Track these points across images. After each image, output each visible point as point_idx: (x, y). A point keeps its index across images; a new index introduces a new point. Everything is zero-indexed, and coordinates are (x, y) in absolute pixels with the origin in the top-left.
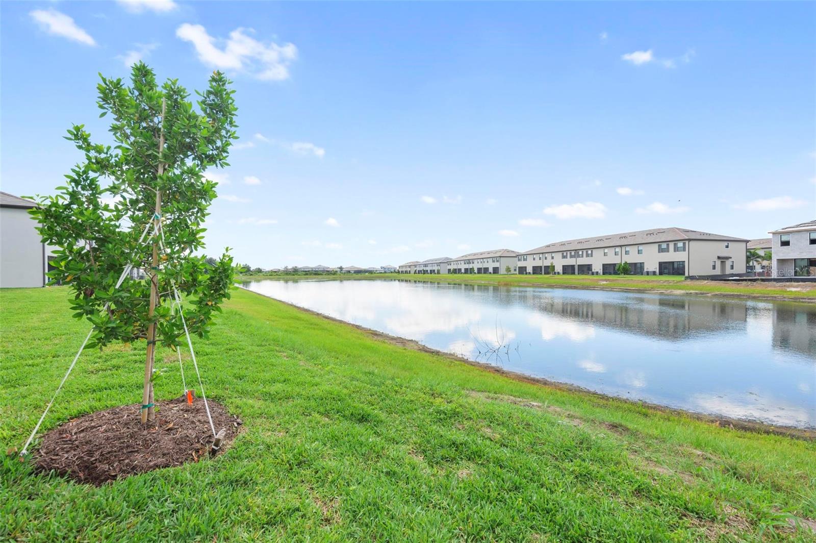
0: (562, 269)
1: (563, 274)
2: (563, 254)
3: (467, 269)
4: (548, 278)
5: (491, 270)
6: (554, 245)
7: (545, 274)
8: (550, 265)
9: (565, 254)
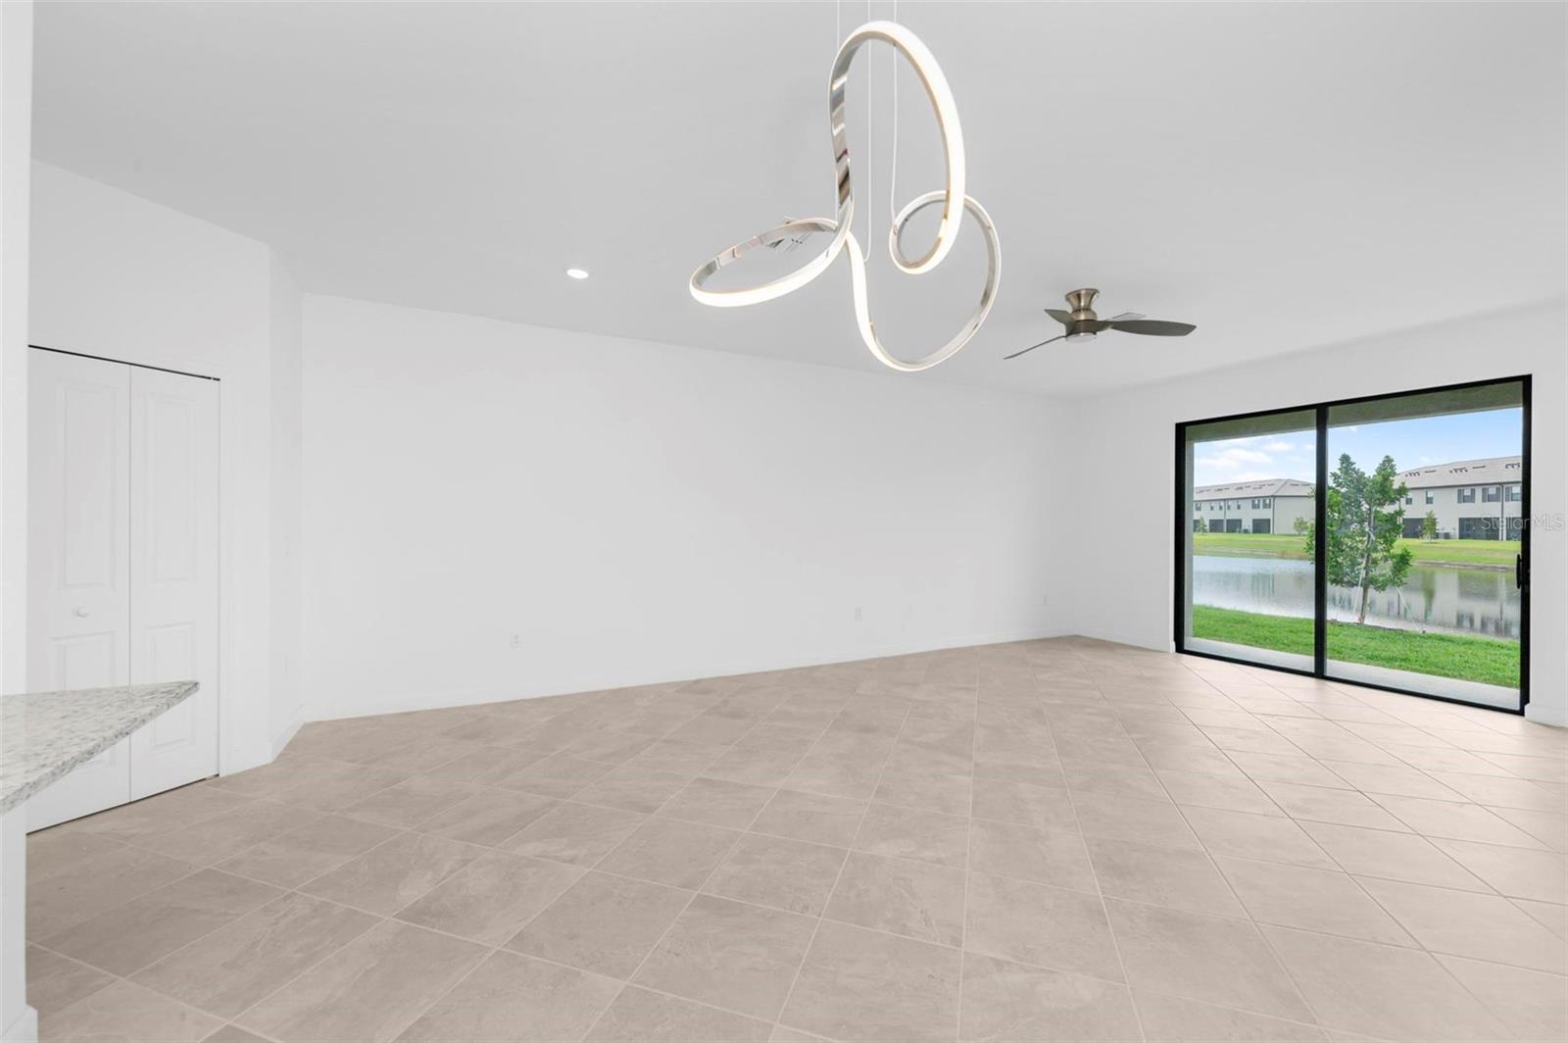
4: (1420, 546)
8: (1425, 516)
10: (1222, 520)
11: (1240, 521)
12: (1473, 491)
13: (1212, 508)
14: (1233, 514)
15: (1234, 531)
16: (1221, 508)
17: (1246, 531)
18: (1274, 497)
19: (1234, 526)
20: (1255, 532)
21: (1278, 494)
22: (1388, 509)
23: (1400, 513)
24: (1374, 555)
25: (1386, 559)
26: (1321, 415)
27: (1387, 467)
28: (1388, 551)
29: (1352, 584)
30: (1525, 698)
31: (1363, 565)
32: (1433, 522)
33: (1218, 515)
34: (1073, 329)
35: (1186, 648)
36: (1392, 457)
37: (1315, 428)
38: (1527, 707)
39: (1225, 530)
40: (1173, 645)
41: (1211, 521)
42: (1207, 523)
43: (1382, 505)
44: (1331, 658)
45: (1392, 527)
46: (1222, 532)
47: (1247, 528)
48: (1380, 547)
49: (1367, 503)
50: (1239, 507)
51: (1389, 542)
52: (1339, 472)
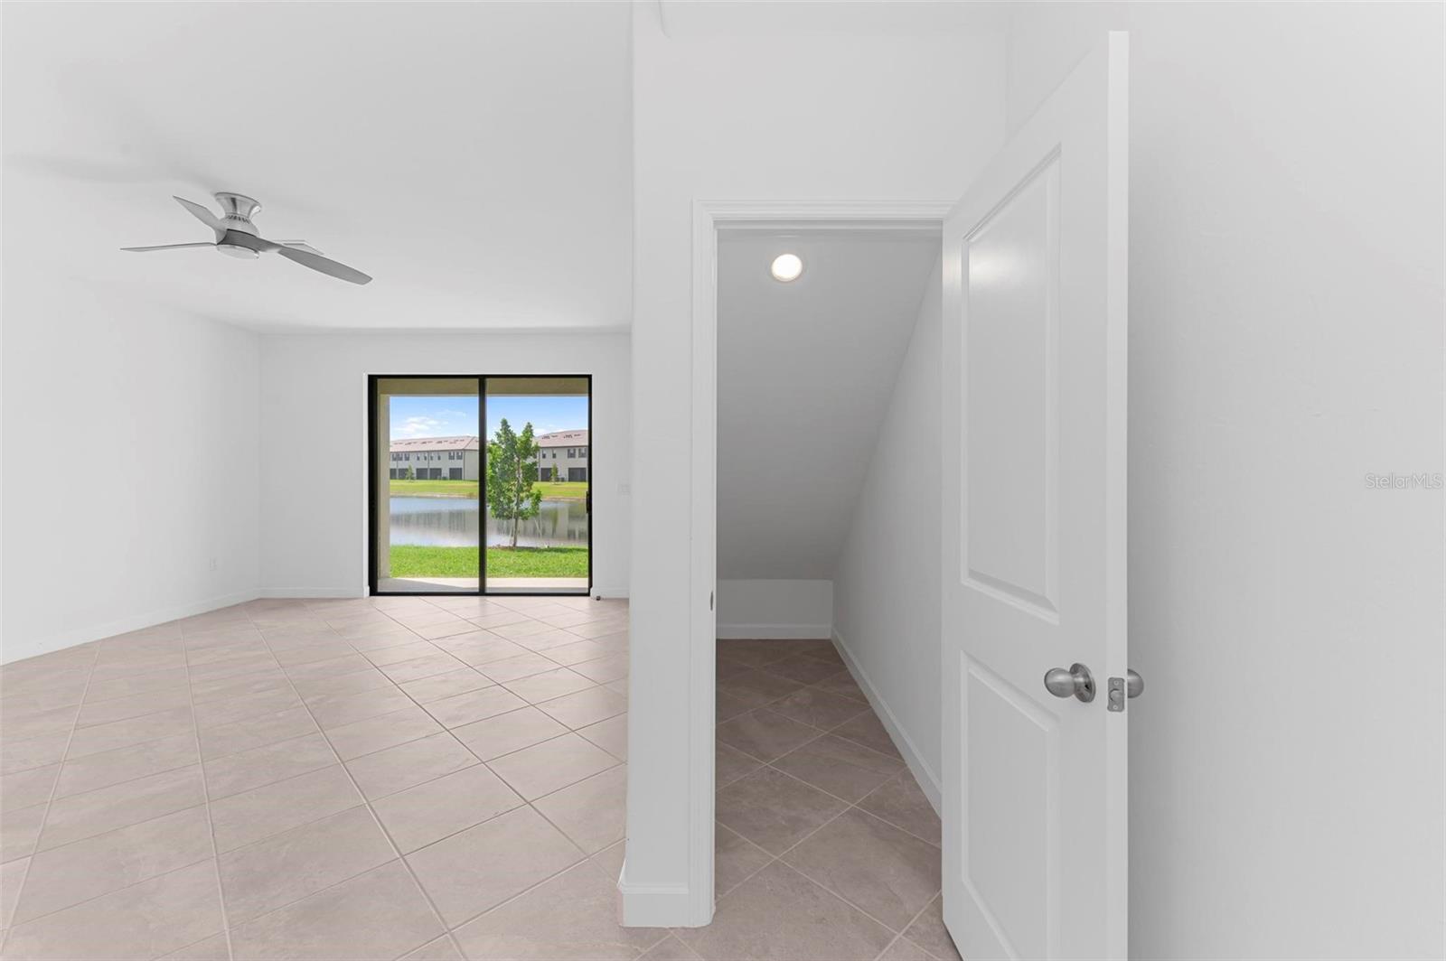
0: (567, 473)
1: (570, 481)
2: (569, 451)
3: (395, 470)
4: (548, 488)
5: (445, 472)
6: (555, 436)
7: (542, 480)
8: (551, 466)
9: (572, 452)
10: (426, 469)
11: (440, 470)
12: (575, 450)
13: (418, 459)
14: (434, 464)
15: (436, 479)
16: (425, 458)
17: (445, 479)
18: (464, 450)
19: (436, 474)
20: (451, 479)
21: (468, 448)
22: (530, 460)
23: (535, 464)
24: (521, 495)
25: (528, 497)
26: (482, 384)
27: (529, 430)
28: (529, 491)
29: (509, 517)
30: (591, 585)
31: (515, 502)
32: (556, 471)
33: (423, 465)
34: (229, 238)
35: (379, 590)
36: (531, 424)
37: (478, 395)
38: (591, 590)
39: (429, 477)
40: (367, 589)
41: (417, 469)
42: (415, 472)
43: (525, 458)
44: (490, 577)
45: (531, 474)
46: (426, 479)
47: (445, 475)
48: (525, 489)
49: (518, 456)
50: (439, 458)
51: (530, 485)
52: (500, 432)
